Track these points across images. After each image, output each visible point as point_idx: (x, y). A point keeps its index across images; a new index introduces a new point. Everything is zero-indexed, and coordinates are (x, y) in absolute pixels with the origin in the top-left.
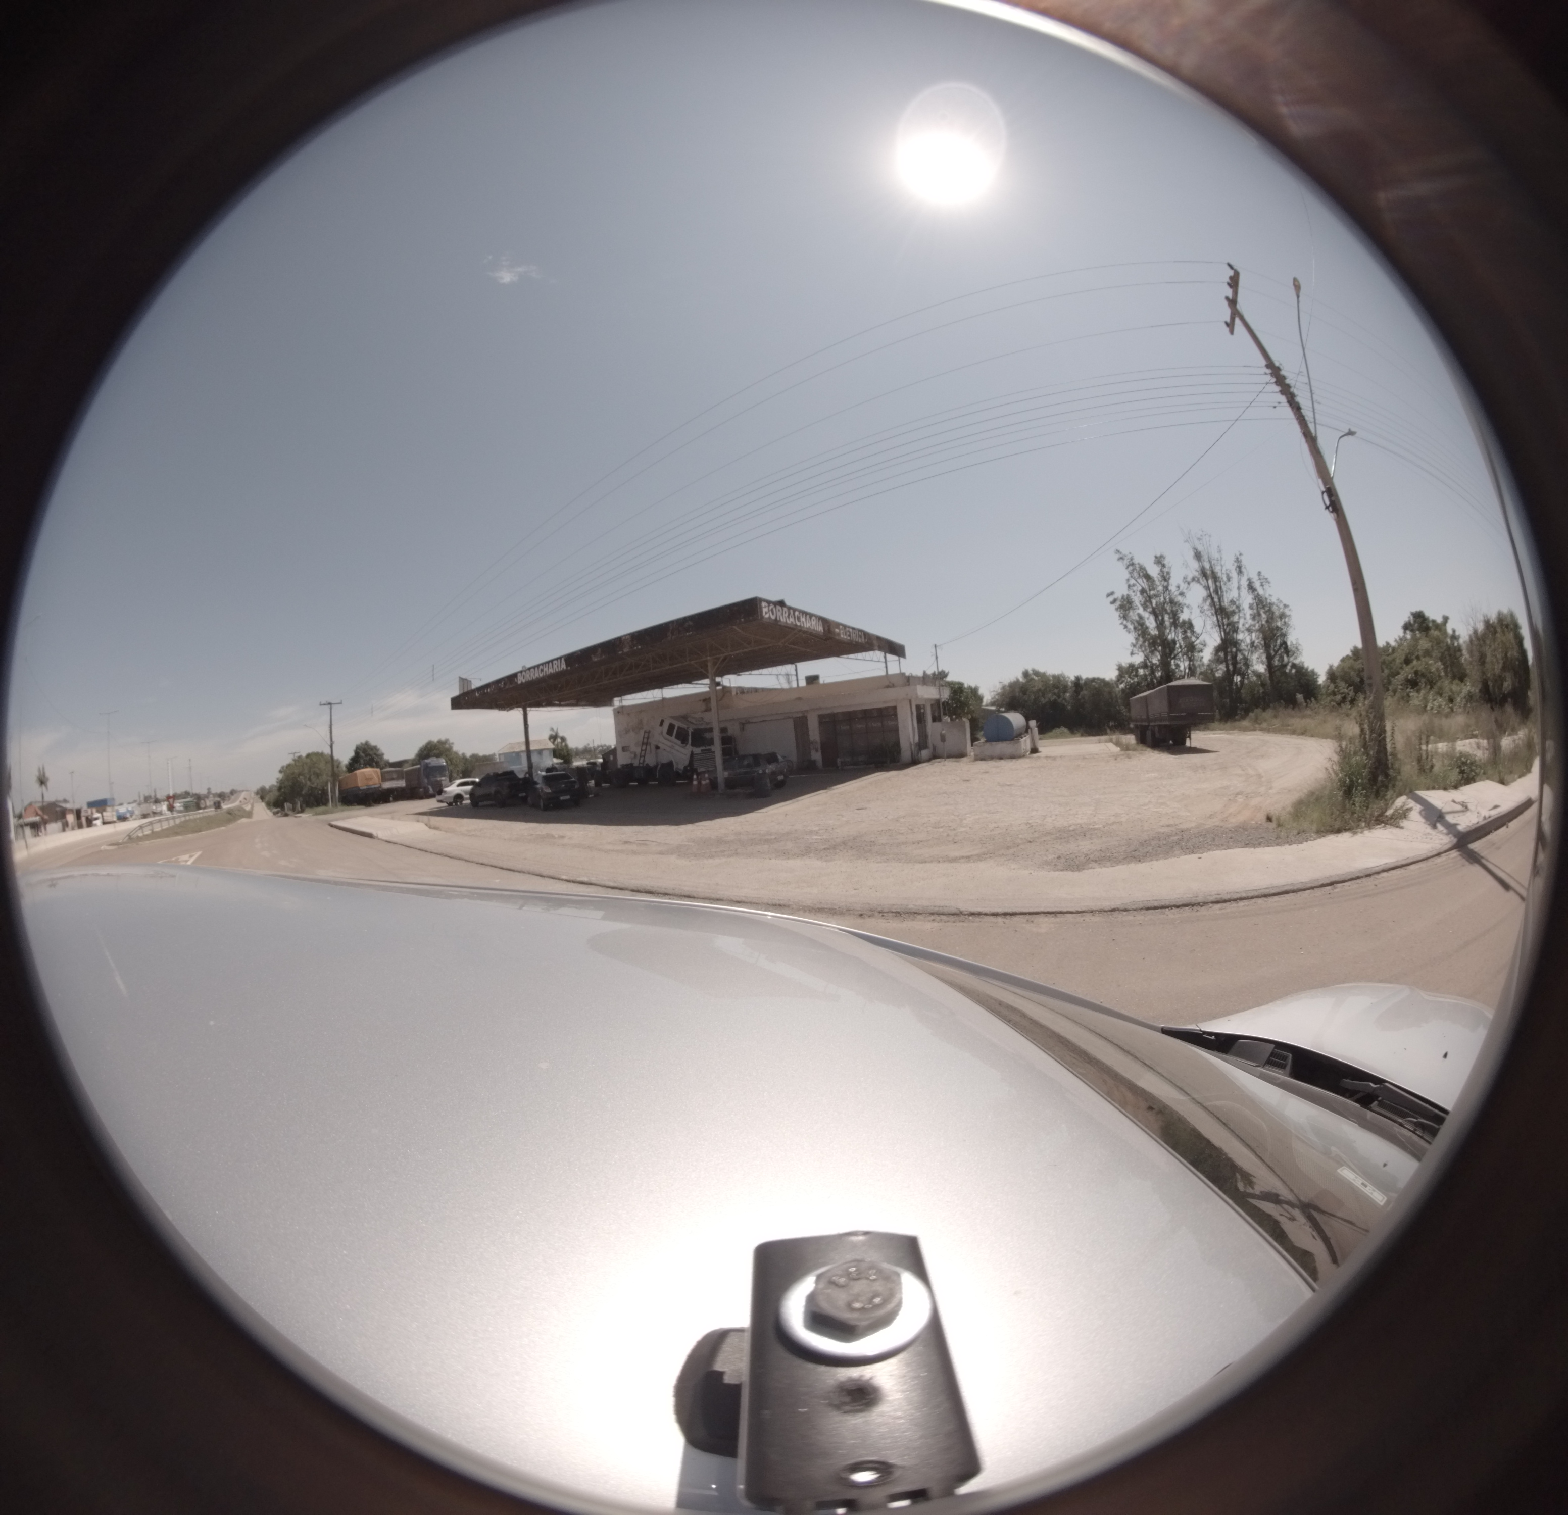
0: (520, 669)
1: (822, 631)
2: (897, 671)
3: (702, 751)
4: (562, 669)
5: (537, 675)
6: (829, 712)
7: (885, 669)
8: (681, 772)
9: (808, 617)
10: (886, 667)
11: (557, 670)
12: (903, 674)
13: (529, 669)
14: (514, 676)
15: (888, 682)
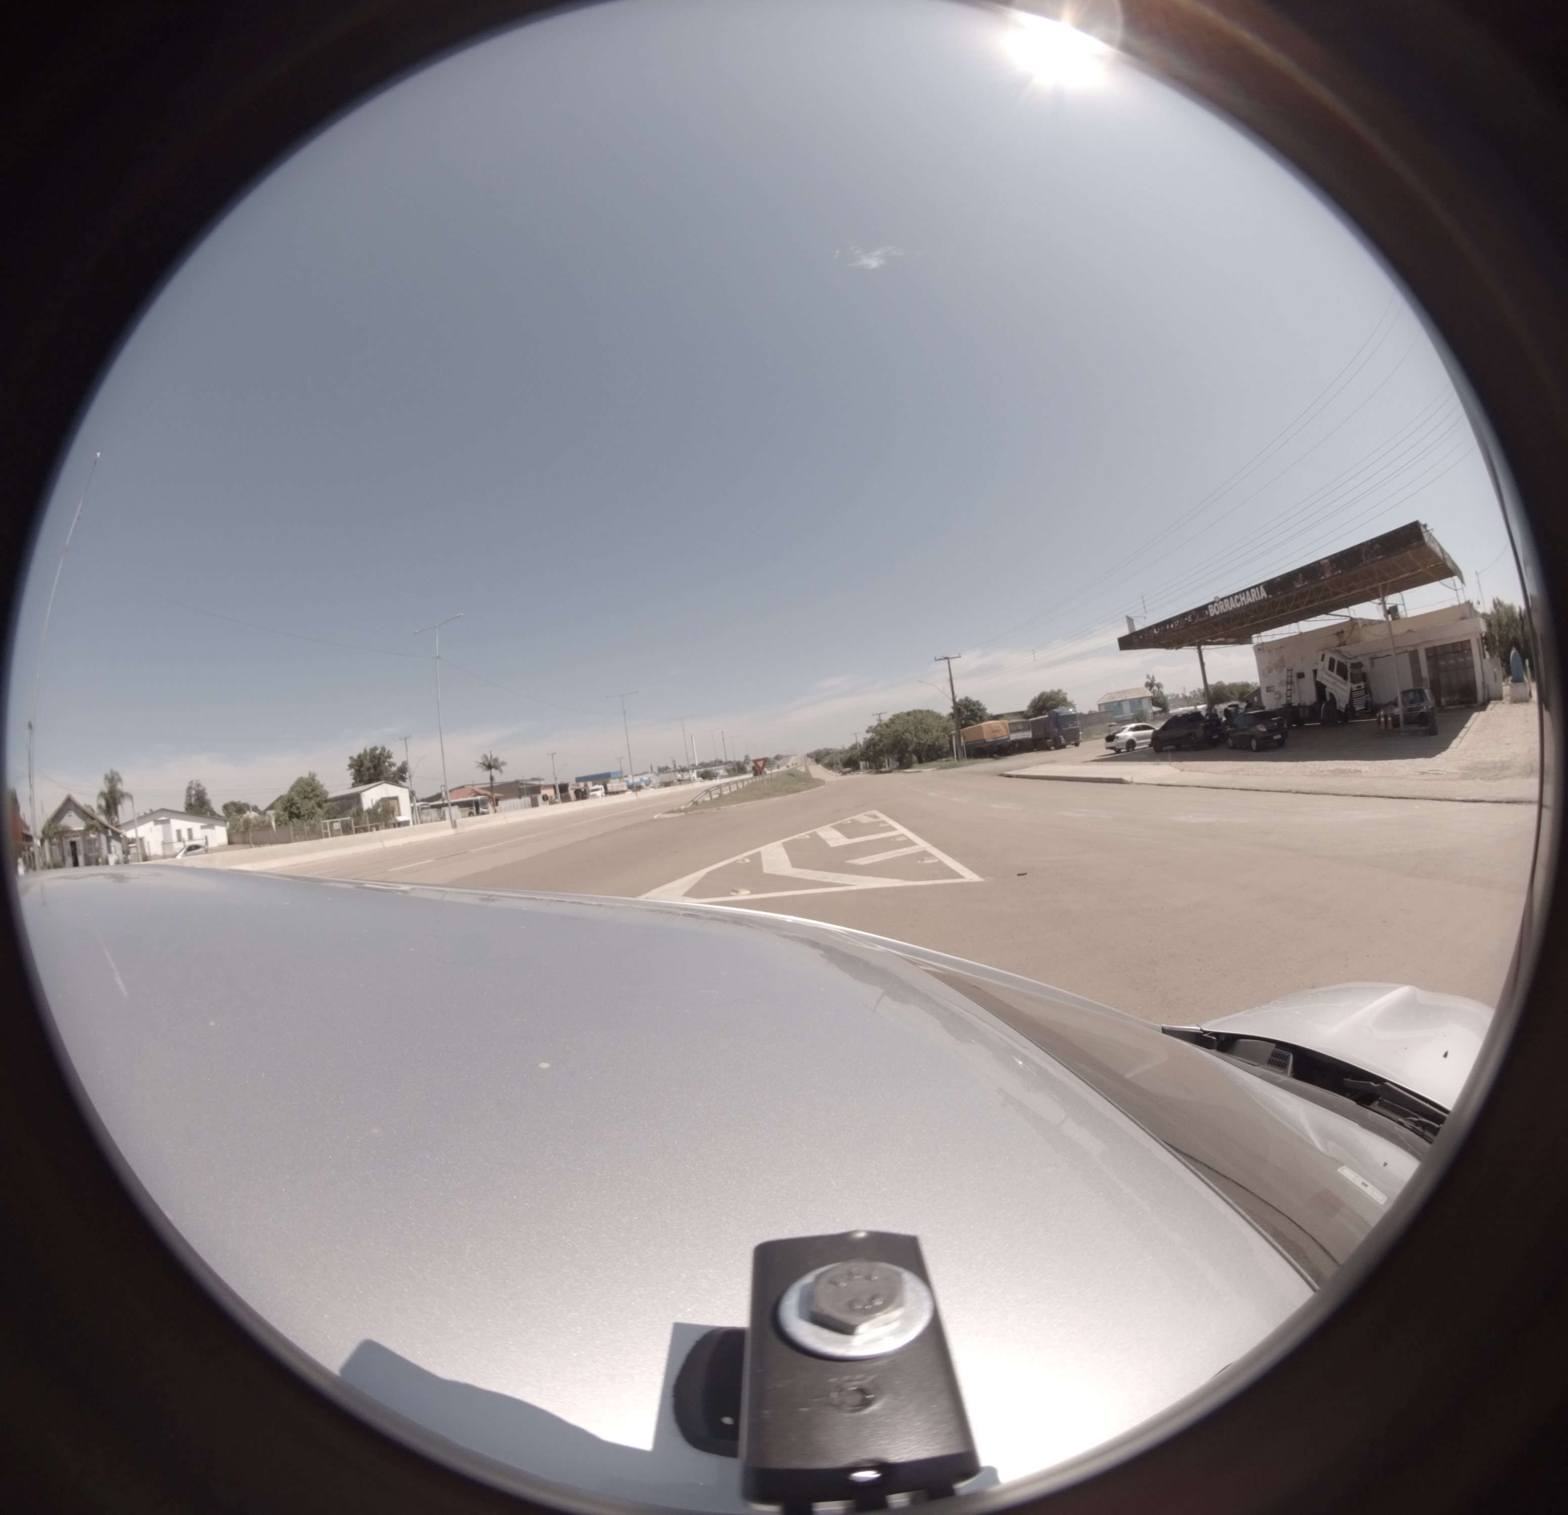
0: (1212, 600)
2: (1464, 601)
3: (1357, 687)
4: (1262, 598)
5: (1233, 605)
6: (1431, 645)
11: (1257, 599)
13: (1222, 599)
14: (1205, 607)
15: (1460, 613)
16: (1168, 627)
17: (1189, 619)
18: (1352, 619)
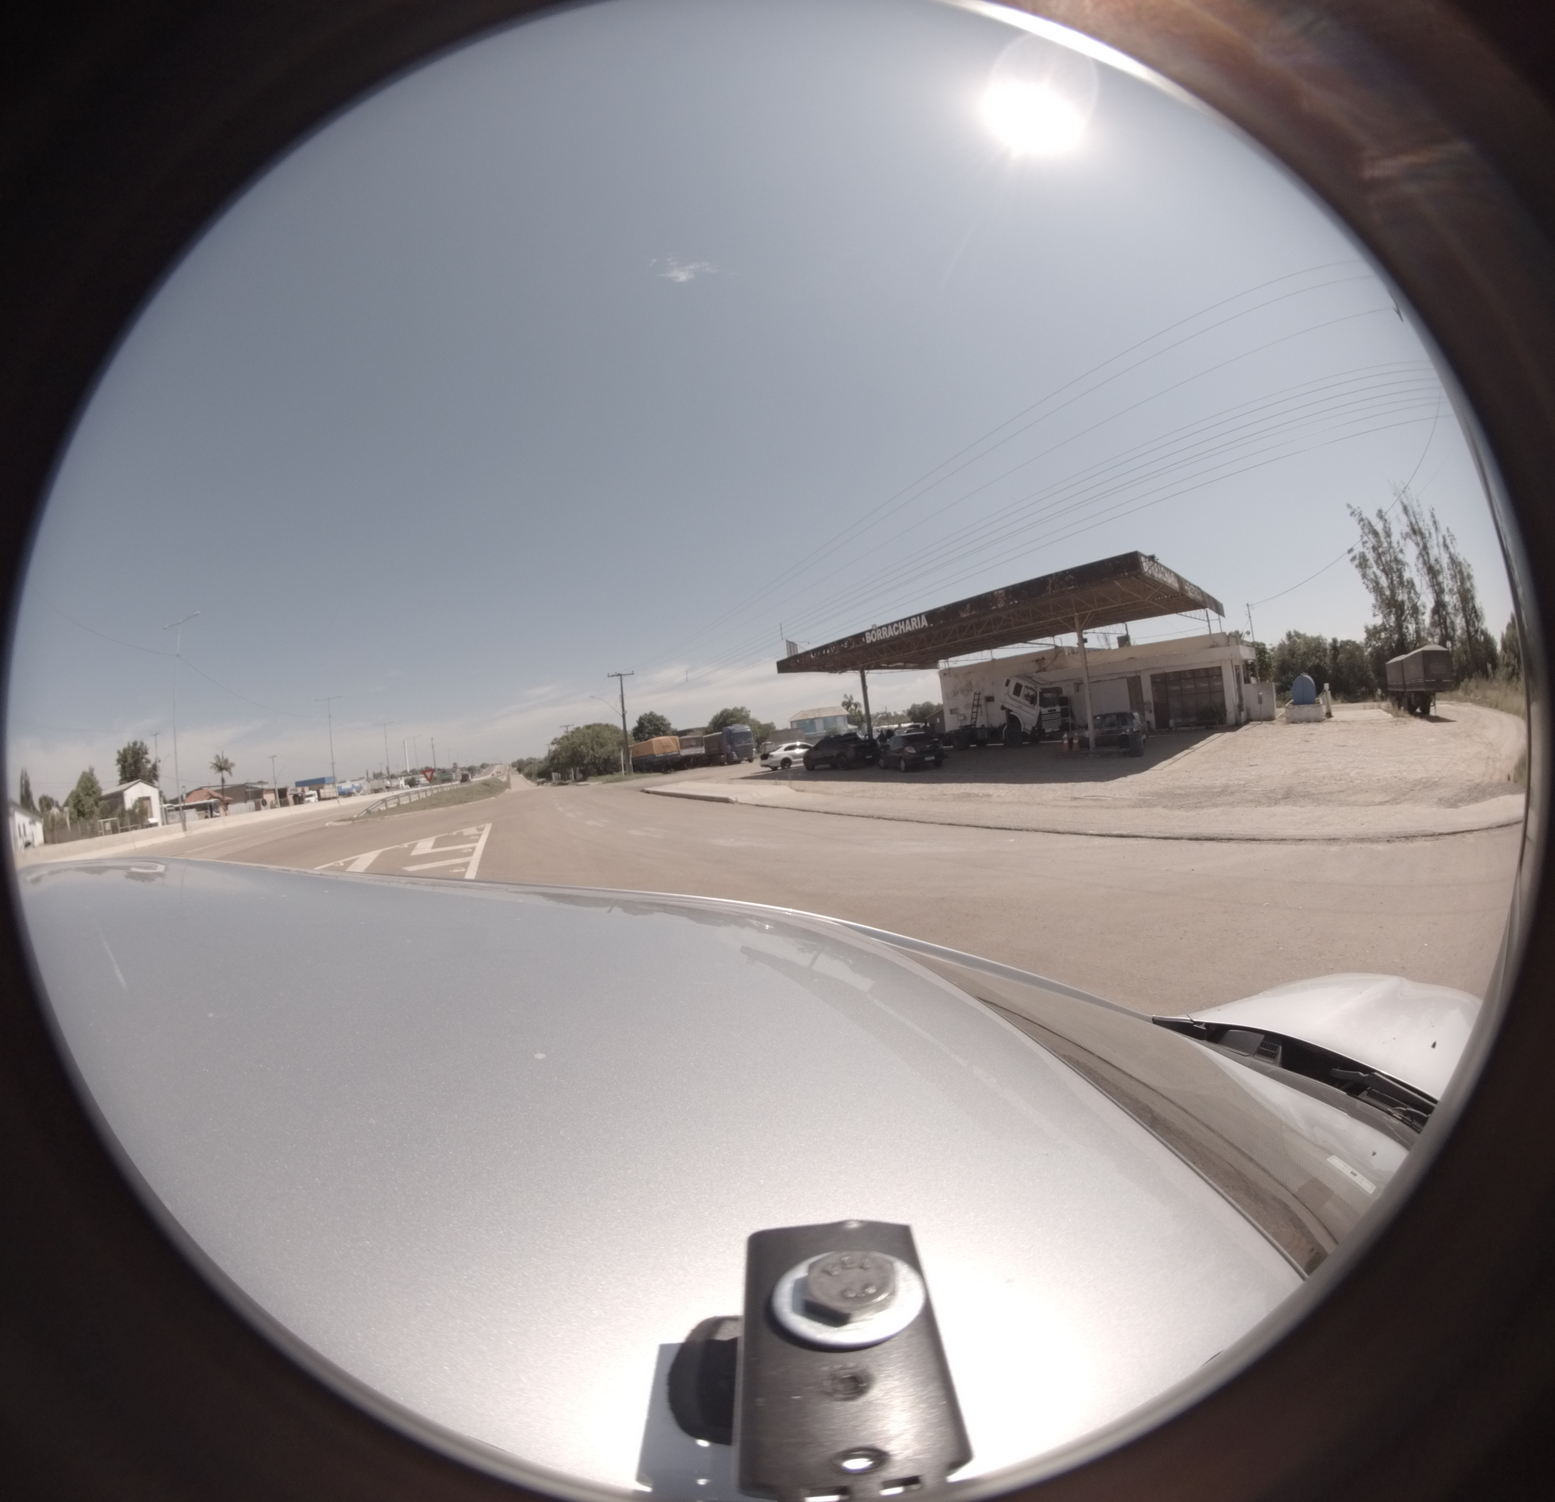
0: (870, 628)
1: (1178, 587)
2: (1218, 631)
3: (1049, 711)
4: (922, 626)
5: (892, 633)
6: (1161, 672)
7: (1208, 628)
8: (1029, 733)
10: (1209, 626)
11: (917, 628)
12: (1223, 633)
13: (880, 628)
14: (863, 635)
15: (1212, 642)
16: (824, 652)
17: (846, 645)
18: (1056, 647)
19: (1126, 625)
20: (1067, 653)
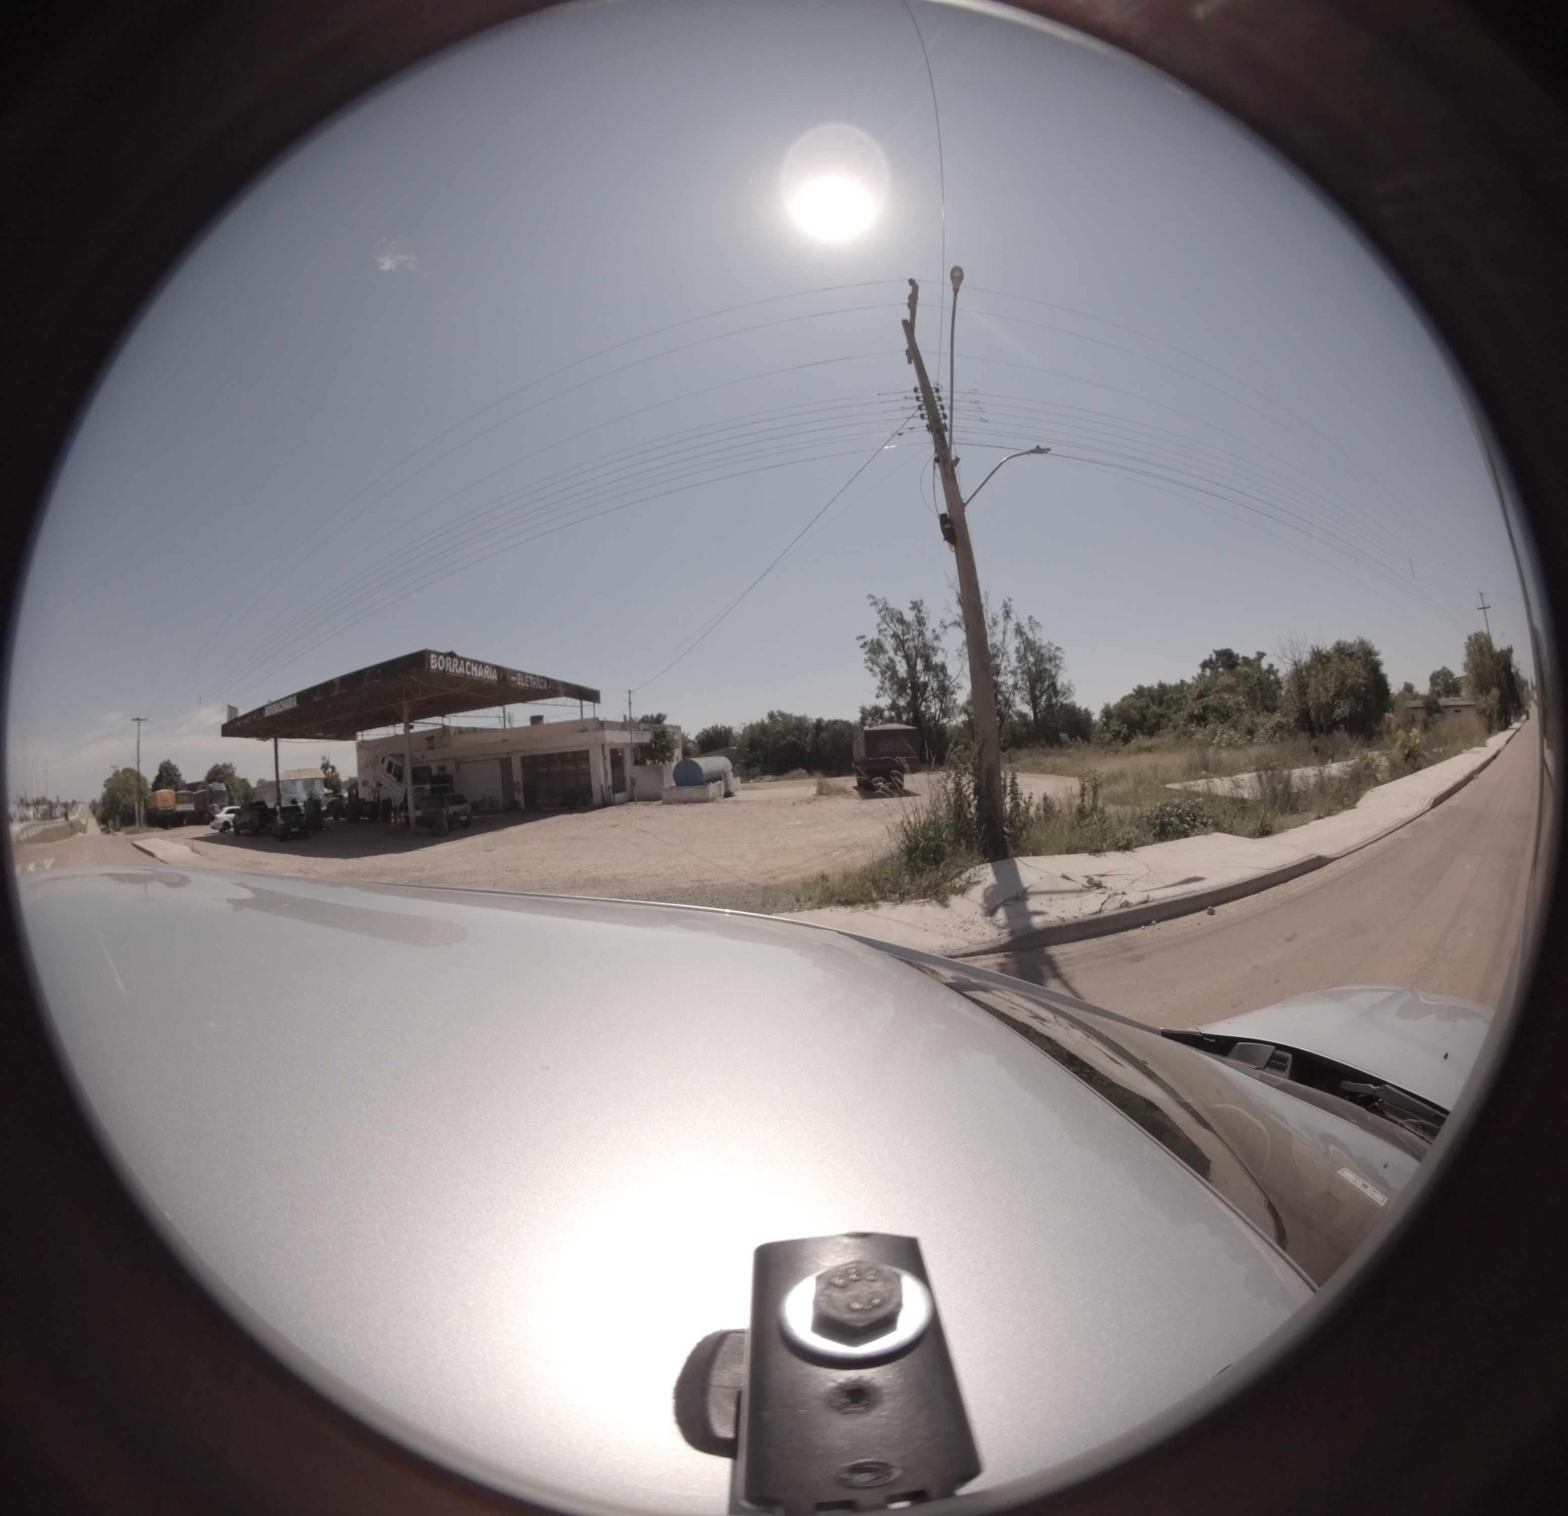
0: (266, 703)
1: (496, 679)
2: (591, 716)
4: (294, 705)
5: (278, 709)
6: (531, 754)
7: (580, 714)
9: (481, 666)
10: (582, 712)
11: (291, 706)
12: (596, 719)
13: (272, 704)
14: (262, 709)
15: (582, 727)
16: (244, 722)
17: (255, 717)
18: (444, 727)
19: (504, 708)
20: (452, 733)
